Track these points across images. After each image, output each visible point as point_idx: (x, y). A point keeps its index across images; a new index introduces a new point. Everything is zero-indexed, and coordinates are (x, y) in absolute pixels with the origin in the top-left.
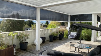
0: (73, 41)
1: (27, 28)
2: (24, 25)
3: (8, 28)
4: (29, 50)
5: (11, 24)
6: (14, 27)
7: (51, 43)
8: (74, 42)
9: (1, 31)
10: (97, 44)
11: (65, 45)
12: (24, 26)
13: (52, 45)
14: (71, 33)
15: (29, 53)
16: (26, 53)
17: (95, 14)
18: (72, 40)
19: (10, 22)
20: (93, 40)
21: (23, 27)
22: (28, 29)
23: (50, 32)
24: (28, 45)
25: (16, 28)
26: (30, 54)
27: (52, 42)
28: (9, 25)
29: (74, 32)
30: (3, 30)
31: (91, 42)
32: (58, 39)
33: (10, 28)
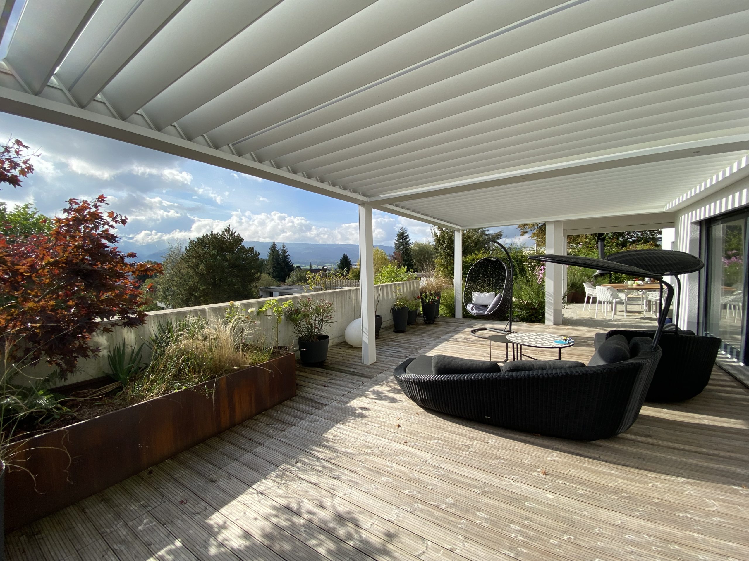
0: (479, 328)
1: (266, 286)
2: (257, 276)
3: (192, 290)
4: (335, 366)
5: (205, 272)
6: (214, 285)
7: (401, 337)
8: (485, 329)
9: (160, 304)
10: (570, 331)
11: (456, 340)
12: (259, 279)
13: (410, 344)
14: (475, 295)
15: (343, 374)
16: (331, 376)
17: (556, 223)
18: (474, 323)
19: (197, 265)
20: (552, 318)
21: (254, 284)
22: (276, 290)
23: (390, 297)
24: (330, 343)
25: (226, 287)
26: (349, 376)
27: (404, 334)
28: (197, 279)
29: (484, 291)
30: (169, 297)
31: (543, 326)
32: (421, 320)
33: (202, 287)
